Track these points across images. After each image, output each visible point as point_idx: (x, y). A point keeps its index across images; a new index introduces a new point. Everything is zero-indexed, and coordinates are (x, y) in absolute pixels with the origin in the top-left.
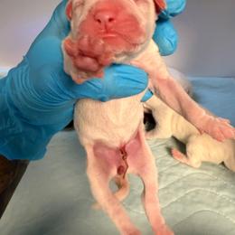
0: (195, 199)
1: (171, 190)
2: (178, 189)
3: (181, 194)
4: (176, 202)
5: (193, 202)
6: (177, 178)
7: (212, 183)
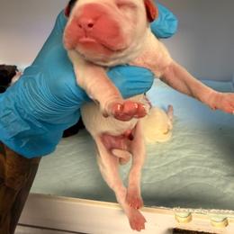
0: (191, 174)
1: (170, 167)
2: (177, 167)
3: (180, 170)
4: (175, 176)
5: (188, 177)
6: (175, 158)
7: (206, 164)
